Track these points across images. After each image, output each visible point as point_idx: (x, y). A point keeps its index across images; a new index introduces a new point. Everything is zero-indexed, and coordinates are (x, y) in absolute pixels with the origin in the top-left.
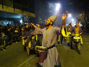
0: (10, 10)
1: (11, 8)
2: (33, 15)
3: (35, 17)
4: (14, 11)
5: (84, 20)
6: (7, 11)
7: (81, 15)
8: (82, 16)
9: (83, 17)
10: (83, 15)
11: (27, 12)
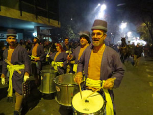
0: (14, 13)
1: (15, 10)
2: (56, 24)
3: (59, 26)
4: (21, 15)
5: (149, 34)
6: (8, 15)
7: (144, 24)
8: (145, 27)
9: (147, 28)
10: (147, 24)
11: (45, 18)
